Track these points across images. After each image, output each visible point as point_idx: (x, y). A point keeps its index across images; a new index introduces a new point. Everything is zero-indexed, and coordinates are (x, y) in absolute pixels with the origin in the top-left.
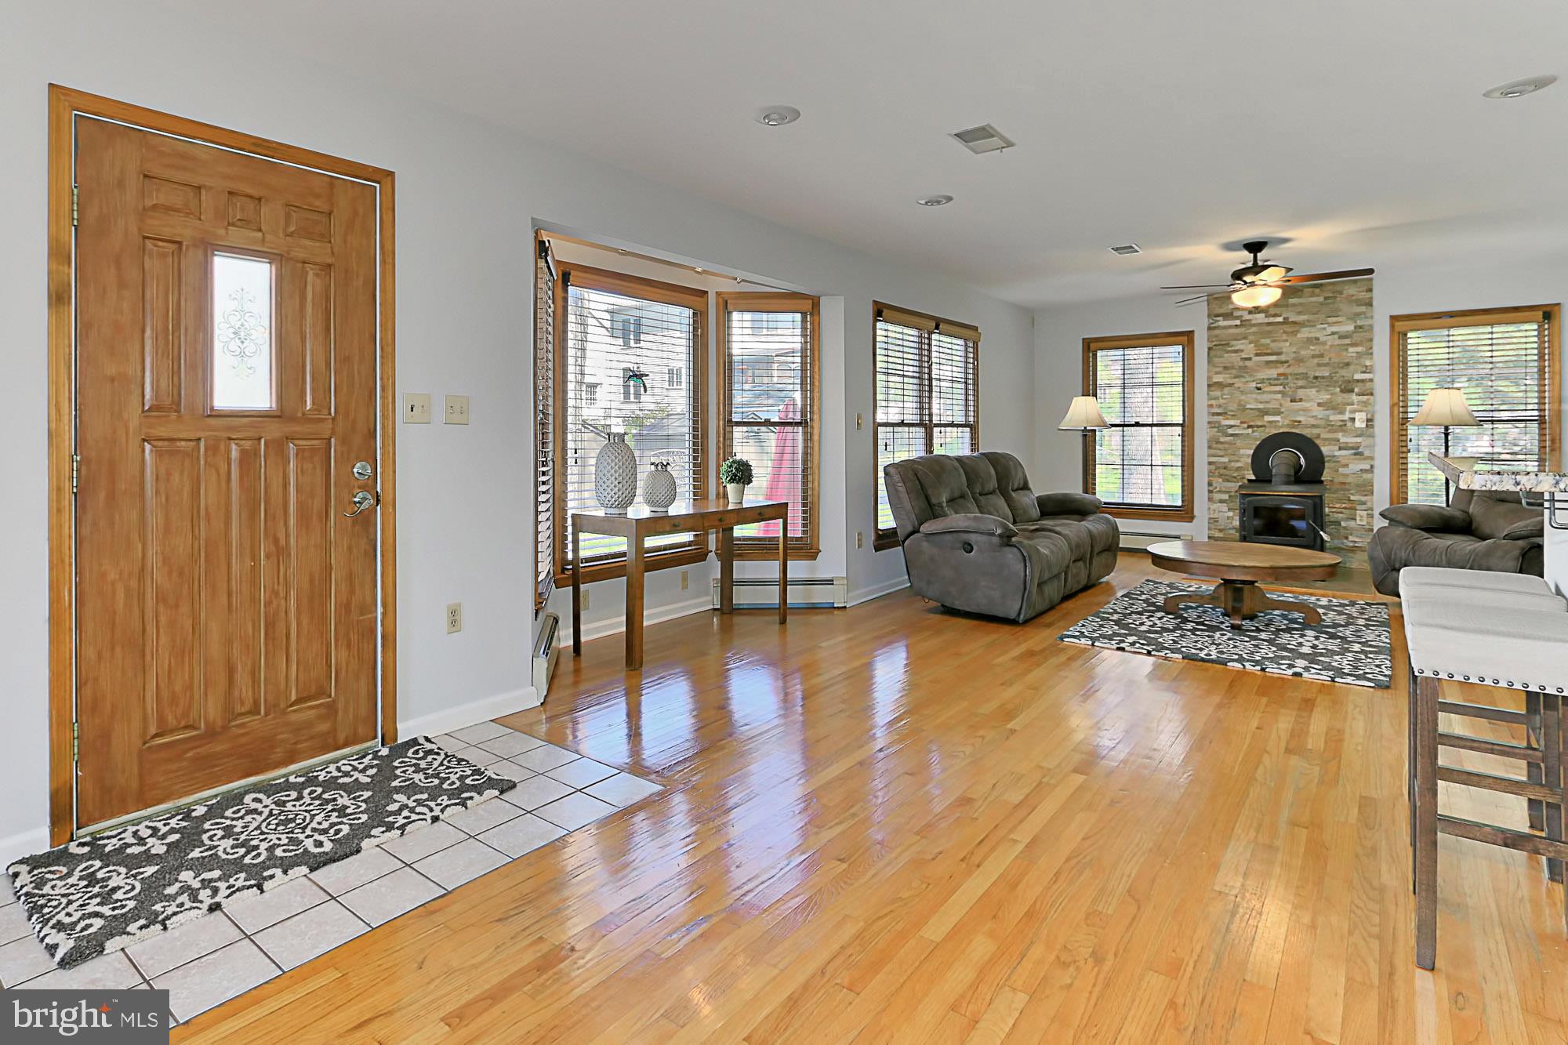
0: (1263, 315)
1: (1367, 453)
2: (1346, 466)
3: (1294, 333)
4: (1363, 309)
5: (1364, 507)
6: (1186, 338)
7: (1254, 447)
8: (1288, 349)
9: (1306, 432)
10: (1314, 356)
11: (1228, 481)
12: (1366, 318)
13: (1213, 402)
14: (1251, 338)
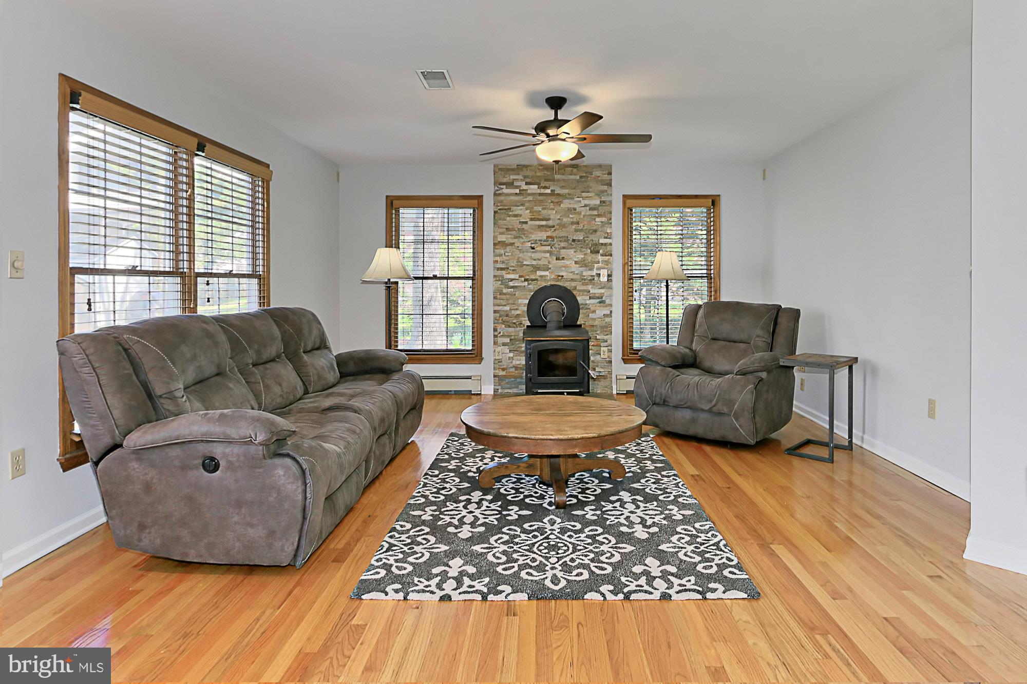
0: (536, 186)
1: (607, 302)
2: (594, 312)
3: (559, 203)
4: (605, 188)
5: (606, 344)
6: (476, 201)
7: (529, 297)
8: (554, 216)
9: (567, 285)
10: (572, 223)
11: (510, 327)
12: (608, 195)
13: (498, 258)
14: (527, 204)
